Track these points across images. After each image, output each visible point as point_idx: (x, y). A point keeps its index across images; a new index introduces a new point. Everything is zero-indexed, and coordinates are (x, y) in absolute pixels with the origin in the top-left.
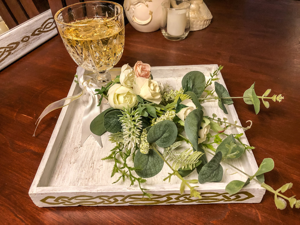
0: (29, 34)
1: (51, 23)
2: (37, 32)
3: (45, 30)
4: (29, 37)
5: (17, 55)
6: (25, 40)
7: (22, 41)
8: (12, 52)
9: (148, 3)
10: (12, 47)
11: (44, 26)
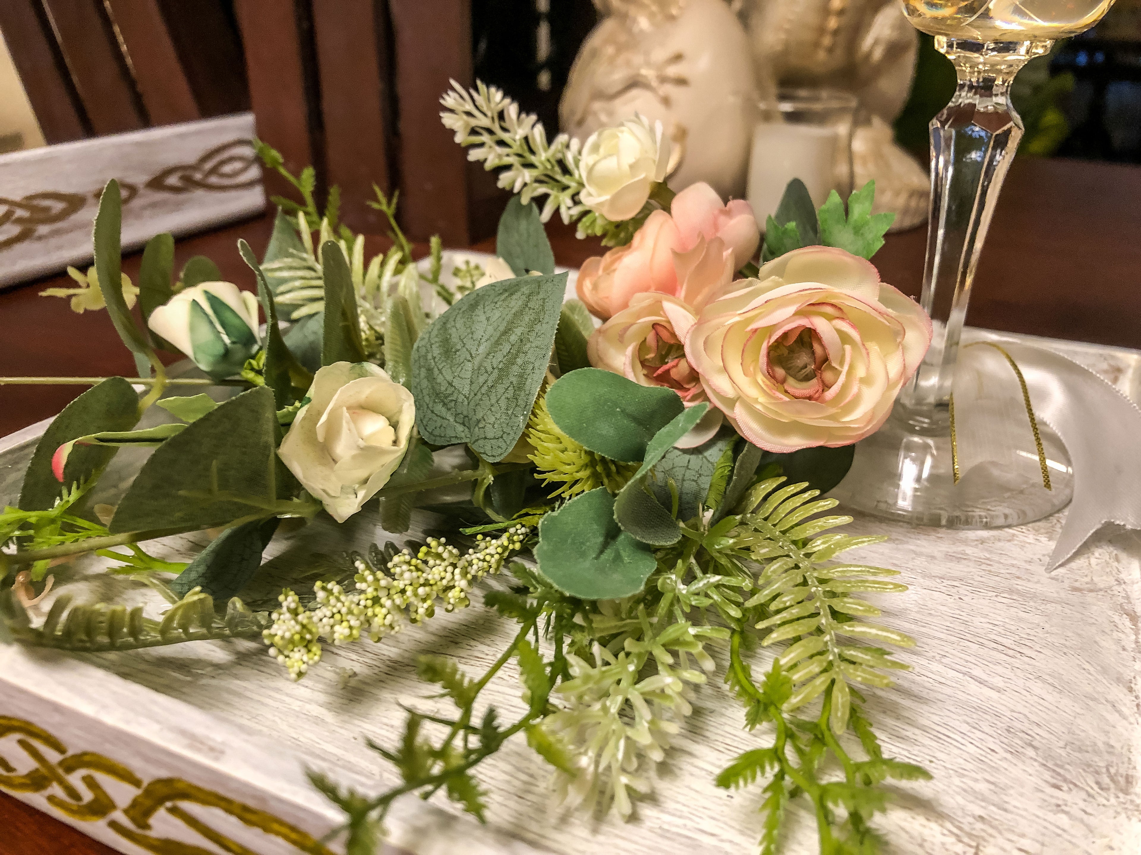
0: (140, 179)
1: (240, 158)
3: (214, 180)
4: (133, 190)
5: (60, 248)
9: (669, 89)
10: (47, 209)
11: (208, 165)
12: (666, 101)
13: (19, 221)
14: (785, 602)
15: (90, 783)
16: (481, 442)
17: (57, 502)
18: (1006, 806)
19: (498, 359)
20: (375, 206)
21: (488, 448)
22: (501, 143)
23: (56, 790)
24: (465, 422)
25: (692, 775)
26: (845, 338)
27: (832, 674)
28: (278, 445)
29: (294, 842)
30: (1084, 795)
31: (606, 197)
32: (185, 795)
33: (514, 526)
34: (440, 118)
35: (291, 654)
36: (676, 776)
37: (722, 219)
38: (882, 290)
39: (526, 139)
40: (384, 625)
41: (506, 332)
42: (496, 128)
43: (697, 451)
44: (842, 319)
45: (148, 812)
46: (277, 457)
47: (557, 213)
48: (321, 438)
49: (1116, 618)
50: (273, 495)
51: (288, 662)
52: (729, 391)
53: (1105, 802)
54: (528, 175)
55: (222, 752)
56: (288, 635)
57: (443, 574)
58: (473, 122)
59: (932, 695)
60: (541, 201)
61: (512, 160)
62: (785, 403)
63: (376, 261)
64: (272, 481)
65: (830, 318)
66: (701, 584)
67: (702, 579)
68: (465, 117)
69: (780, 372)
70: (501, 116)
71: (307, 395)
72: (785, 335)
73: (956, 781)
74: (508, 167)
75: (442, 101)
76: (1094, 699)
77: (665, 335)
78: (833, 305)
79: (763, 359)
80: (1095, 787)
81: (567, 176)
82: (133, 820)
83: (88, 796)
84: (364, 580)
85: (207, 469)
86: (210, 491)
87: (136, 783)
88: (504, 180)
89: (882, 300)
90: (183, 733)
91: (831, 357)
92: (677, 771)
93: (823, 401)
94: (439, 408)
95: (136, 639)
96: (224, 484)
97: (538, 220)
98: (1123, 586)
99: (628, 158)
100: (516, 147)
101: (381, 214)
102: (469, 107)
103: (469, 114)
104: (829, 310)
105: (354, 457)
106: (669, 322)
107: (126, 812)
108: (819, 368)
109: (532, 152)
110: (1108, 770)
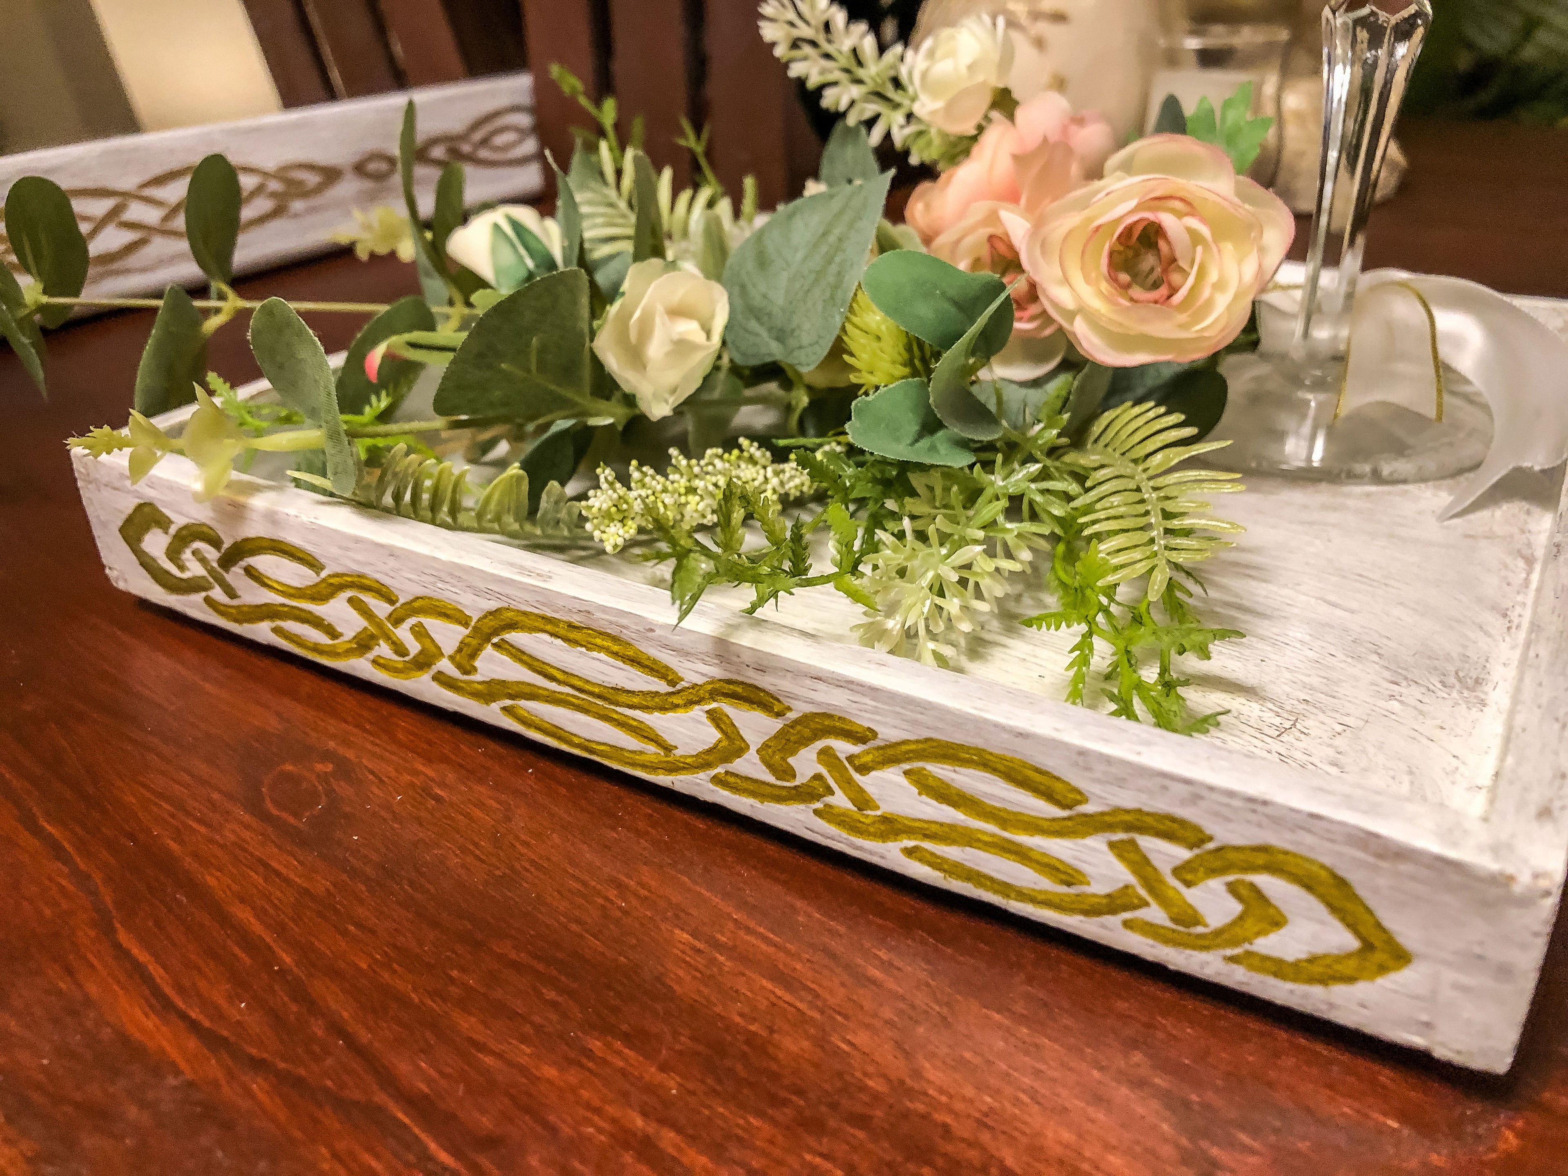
1: (514, 128)
2: (438, 154)
3: (484, 154)
4: (394, 162)
6: (371, 167)
7: (359, 169)
8: (298, 205)
9: (1043, 28)
10: (300, 183)
11: (478, 136)
12: (1039, 43)
13: (273, 195)
14: (1112, 503)
15: (419, 632)
16: (796, 353)
17: (367, 409)
18: (1335, 694)
19: (816, 262)
20: (682, 142)
21: (803, 359)
22: (827, 56)
23: (384, 650)
24: (781, 336)
25: (1003, 660)
26: (1195, 238)
27: (1155, 561)
28: (592, 340)
29: (615, 655)
30: (1424, 690)
31: (939, 104)
32: (512, 626)
33: (829, 443)
34: (758, 27)
35: (607, 530)
36: (987, 660)
37: (1073, 128)
38: (1237, 183)
39: (854, 51)
40: (696, 511)
41: (825, 234)
42: (821, 39)
43: (1036, 383)
44: (1192, 215)
45: (473, 656)
46: (591, 350)
47: (888, 136)
48: (633, 336)
49: (1509, 560)
50: (587, 389)
51: (604, 536)
52: (1070, 304)
53: (1445, 696)
54: (856, 91)
55: (550, 577)
56: (605, 506)
57: (755, 475)
58: (796, 33)
59: (1276, 613)
60: (870, 123)
61: (837, 75)
62: (1127, 308)
63: (685, 196)
64: (586, 373)
65: (1180, 215)
66: (1020, 475)
67: (1021, 470)
68: (787, 27)
69: (1124, 277)
70: (827, 26)
71: (621, 290)
72: (1129, 230)
73: (1288, 675)
74: (835, 84)
75: (760, 10)
76: (1458, 621)
77: (1002, 248)
78: (1182, 199)
79: (1104, 260)
80: (1439, 686)
81: (900, 92)
82: (459, 666)
83: (414, 647)
84: (677, 469)
85: (528, 345)
86: (528, 371)
87: (464, 621)
88: (828, 100)
89: (1239, 194)
90: (512, 565)
91: (1178, 254)
92: (989, 658)
93: (1170, 306)
94: (753, 325)
95: (454, 518)
96: (542, 366)
97: (866, 143)
98: (1528, 535)
99: (965, 58)
100: (844, 60)
101: (690, 151)
102: (791, 15)
103: (792, 24)
104: (1178, 205)
105: (668, 354)
106: (1008, 236)
107: (452, 658)
108: (1165, 271)
109: (860, 64)
110: (1457, 673)
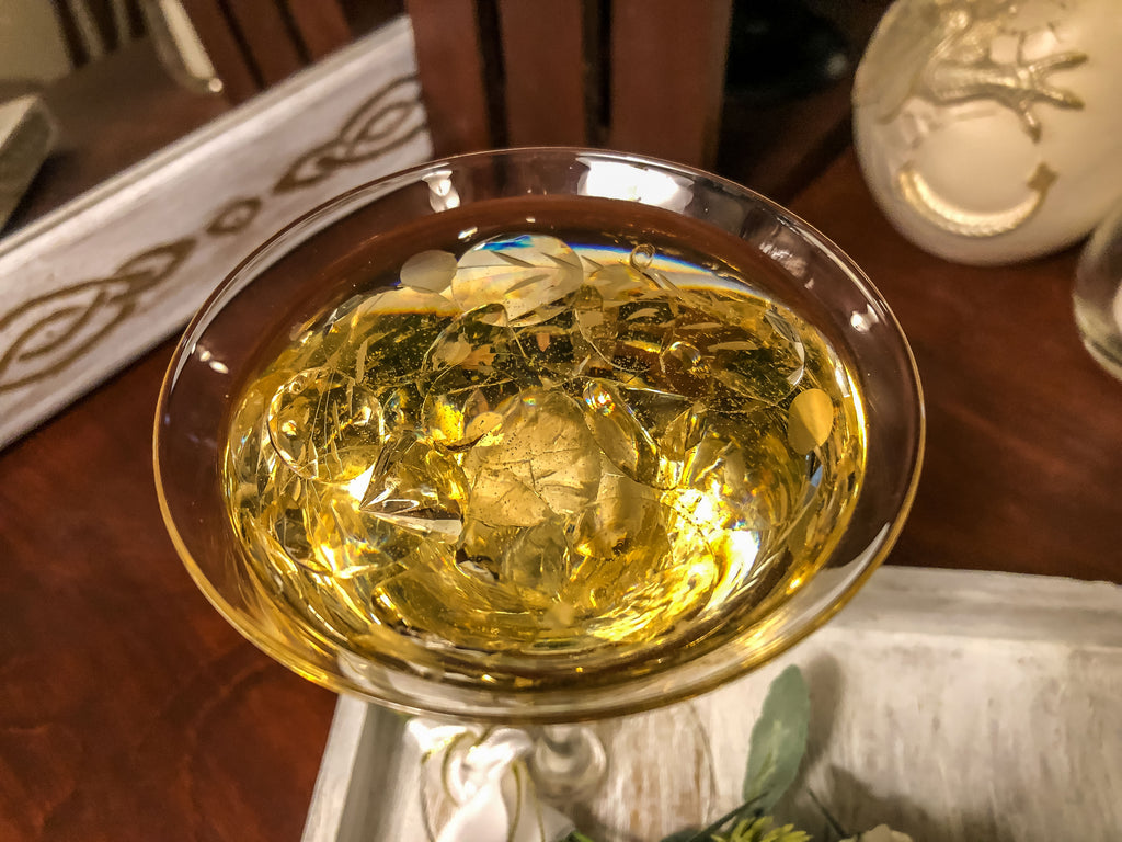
0: (261, 187)
2: (308, 170)
3: (362, 149)
4: (254, 204)
6: (229, 221)
7: (215, 229)
8: (146, 298)
10: (147, 273)
11: (354, 132)
12: (1036, 133)
13: (116, 299)
